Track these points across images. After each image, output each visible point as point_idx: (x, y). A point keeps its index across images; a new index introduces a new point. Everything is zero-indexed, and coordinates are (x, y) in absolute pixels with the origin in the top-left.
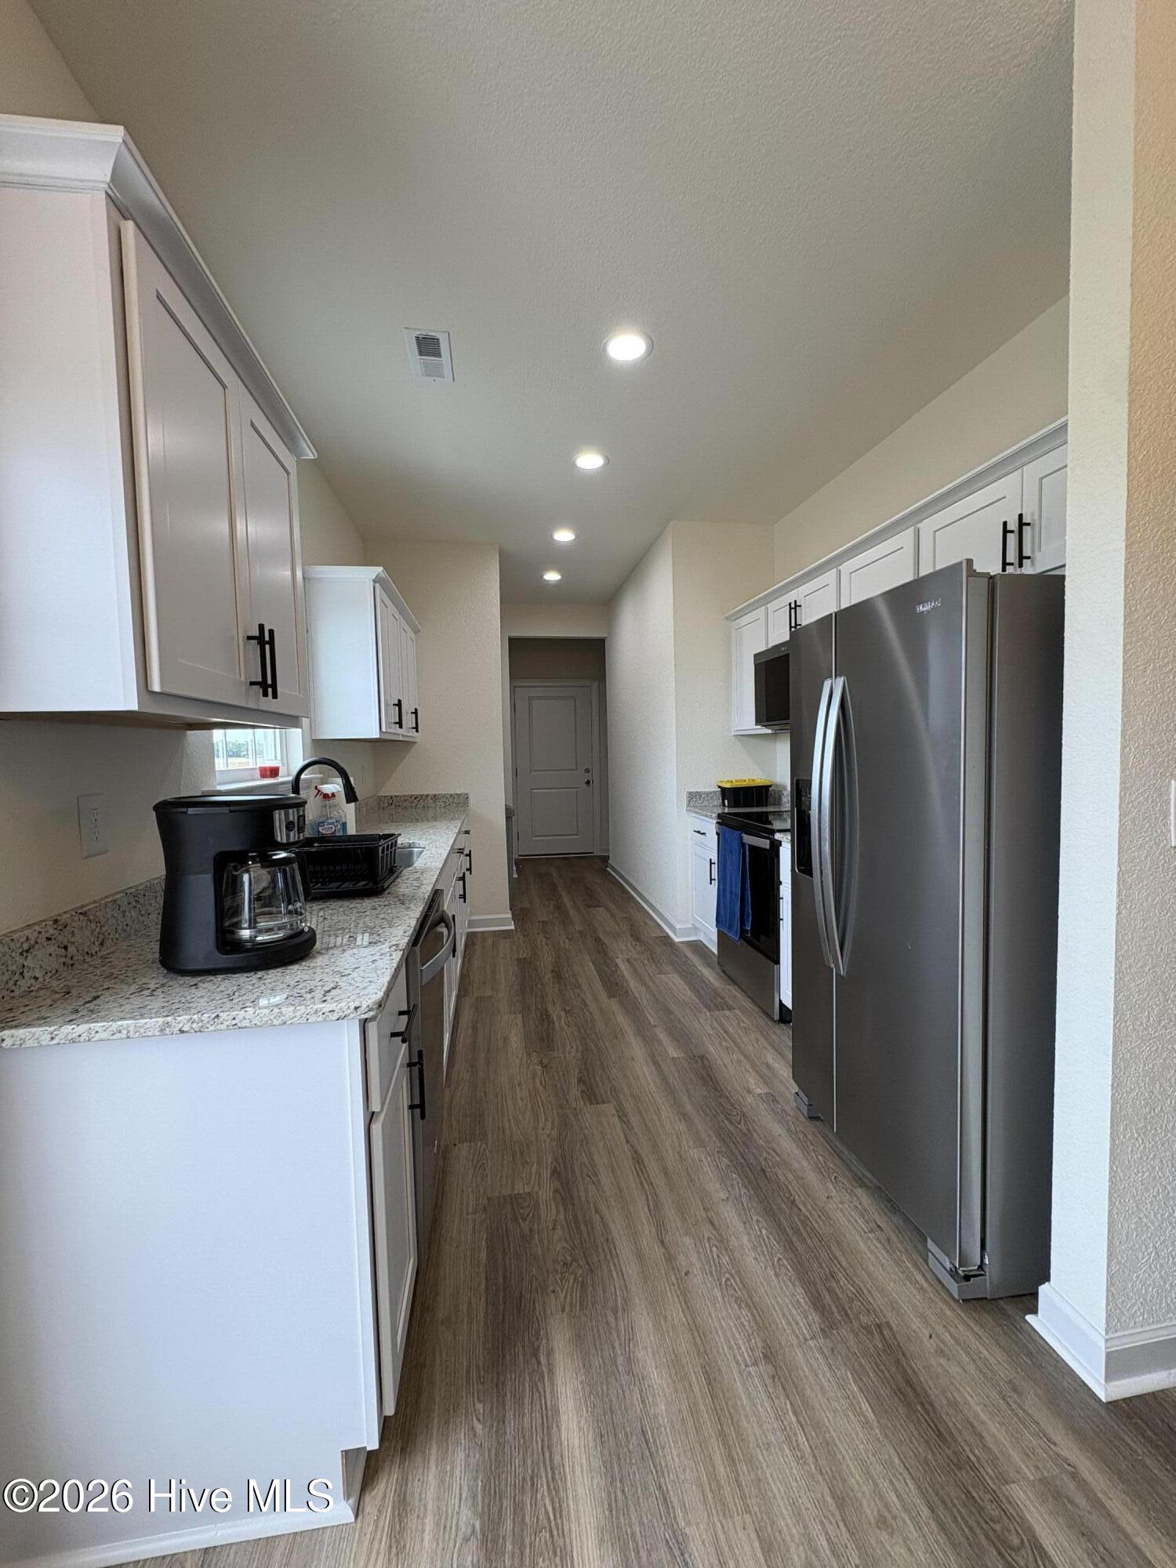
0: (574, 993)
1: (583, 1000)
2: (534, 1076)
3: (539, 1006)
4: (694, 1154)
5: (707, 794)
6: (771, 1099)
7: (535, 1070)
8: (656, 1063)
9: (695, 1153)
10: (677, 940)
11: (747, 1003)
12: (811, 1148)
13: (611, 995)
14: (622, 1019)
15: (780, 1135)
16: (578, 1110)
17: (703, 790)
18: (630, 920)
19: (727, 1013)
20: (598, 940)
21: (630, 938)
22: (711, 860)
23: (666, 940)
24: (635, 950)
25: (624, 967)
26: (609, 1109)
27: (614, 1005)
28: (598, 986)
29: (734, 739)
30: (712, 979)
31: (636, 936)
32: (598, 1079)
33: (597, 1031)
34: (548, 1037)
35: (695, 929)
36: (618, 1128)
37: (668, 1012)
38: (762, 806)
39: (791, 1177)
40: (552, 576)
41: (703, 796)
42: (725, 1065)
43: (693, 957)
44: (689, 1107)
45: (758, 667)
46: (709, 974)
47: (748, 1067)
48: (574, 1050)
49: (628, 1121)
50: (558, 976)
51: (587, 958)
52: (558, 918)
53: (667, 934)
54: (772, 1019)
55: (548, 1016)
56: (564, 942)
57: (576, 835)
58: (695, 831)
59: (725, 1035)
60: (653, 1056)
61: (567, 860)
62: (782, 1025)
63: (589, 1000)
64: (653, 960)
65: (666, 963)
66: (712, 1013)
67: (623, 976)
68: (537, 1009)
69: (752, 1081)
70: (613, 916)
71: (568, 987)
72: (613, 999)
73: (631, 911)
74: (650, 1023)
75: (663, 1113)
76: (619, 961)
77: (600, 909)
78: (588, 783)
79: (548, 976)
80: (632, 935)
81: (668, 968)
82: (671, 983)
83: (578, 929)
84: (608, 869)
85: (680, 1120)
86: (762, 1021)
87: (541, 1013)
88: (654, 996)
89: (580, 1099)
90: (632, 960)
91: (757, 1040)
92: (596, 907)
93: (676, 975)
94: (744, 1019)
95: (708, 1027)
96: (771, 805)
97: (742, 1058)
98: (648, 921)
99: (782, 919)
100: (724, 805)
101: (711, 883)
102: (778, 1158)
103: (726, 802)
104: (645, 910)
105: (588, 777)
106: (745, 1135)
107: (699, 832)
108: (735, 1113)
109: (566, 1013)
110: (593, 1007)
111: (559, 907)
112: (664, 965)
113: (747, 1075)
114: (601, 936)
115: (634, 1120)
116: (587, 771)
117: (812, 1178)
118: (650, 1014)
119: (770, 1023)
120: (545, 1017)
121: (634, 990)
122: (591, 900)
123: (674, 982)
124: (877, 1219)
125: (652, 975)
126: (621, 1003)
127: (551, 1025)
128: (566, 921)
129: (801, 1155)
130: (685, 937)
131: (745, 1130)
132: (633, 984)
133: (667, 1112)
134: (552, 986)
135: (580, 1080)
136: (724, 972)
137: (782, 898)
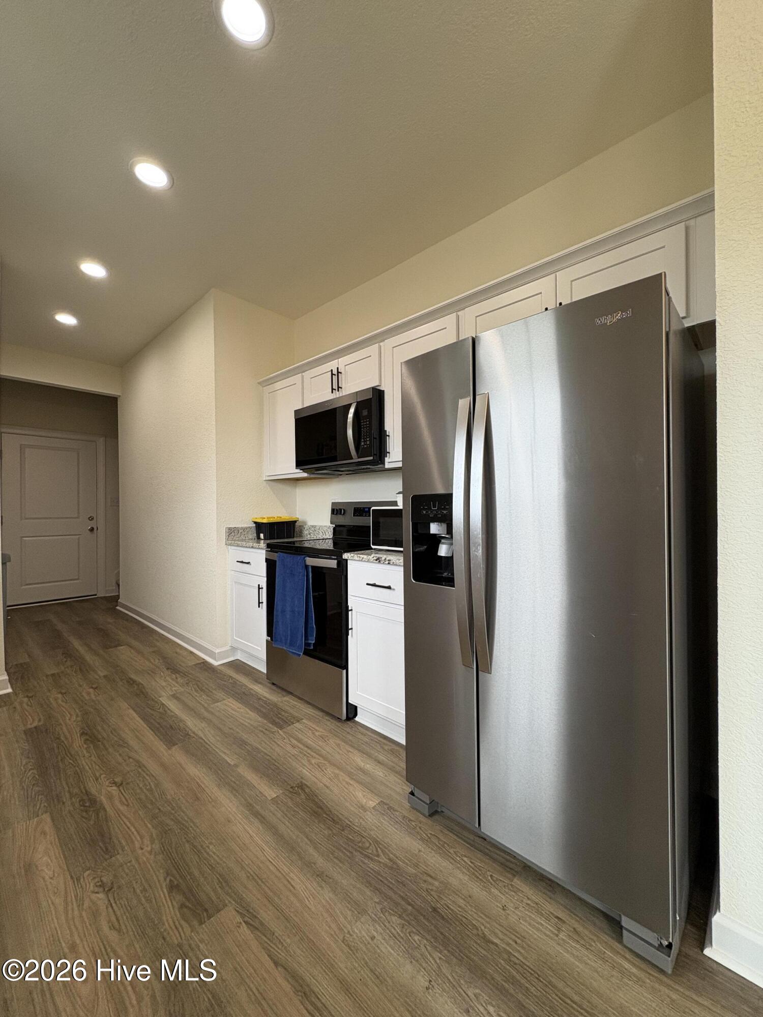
0: (120, 755)
1: (138, 761)
2: (95, 914)
3: (76, 790)
4: (360, 932)
5: (244, 529)
6: (386, 807)
7: (94, 903)
8: (257, 815)
9: (362, 929)
10: (216, 663)
11: (309, 711)
12: (451, 851)
13: (170, 742)
14: (194, 770)
15: (420, 851)
16: (186, 947)
17: (240, 526)
18: (160, 653)
19: (297, 725)
20: (131, 682)
21: (168, 672)
22: (259, 585)
23: (205, 666)
24: (177, 683)
25: (173, 706)
26: (229, 916)
27: (177, 755)
28: (150, 736)
29: (265, 483)
30: (267, 695)
31: (173, 669)
32: (196, 873)
33: (169, 797)
34: (102, 835)
35: (234, 649)
36: (254, 944)
37: (242, 743)
38: (290, 537)
39: (461, 902)
40: (66, 319)
41: (240, 531)
42: (327, 787)
43: (237, 676)
44: (320, 861)
45: (298, 422)
46: (262, 690)
47: (348, 779)
48: (147, 841)
49: (262, 924)
50: (91, 736)
51: (124, 705)
52: (72, 666)
53: (204, 659)
54: (339, 719)
55: (93, 801)
56: (89, 694)
57: (78, 579)
58: (238, 562)
59: (309, 751)
60: (250, 807)
61: (66, 605)
62: (348, 722)
63: (144, 758)
64: (202, 690)
65: (215, 689)
66: (284, 730)
67: (176, 717)
68: (72, 795)
69: (359, 795)
70: (139, 652)
71: (111, 750)
72: (174, 748)
73: (158, 644)
74: (230, 764)
75: (297, 887)
76: (164, 700)
77: (122, 647)
78: (92, 530)
79: (78, 743)
80: (168, 669)
81: (220, 694)
82: (230, 710)
83: (102, 674)
84: (118, 608)
85: (321, 887)
86: (331, 724)
87: (82, 800)
88: (219, 729)
89: (183, 922)
90: (178, 695)
91: (338, 745)
92: (116, 646)
93: (231, 700)
94: (317, 728)
95: (289, 748)
96: (297, 537)
97: (337, 771)
98: (178, 650)
99: (352, 629)
100: (259, 538)
101: (259, 607)
102: (437, 883)
103: (262, 536)
104: (171, 639)
105: (92, 524)
106: (391, 868)
107: (242, 562)
108: (368, 845)
109: (118, 787)
110: (153, 767)
111: (69, 654)
112: (214, 692)
113: (351, 789)
114: (133, 676)
115: (267, 916)
116: (91, 519)
117: (476, 889)
118: (225, 753)
119: (339, 724)
120: (89, 804)
121: (195, 729)
122: (108, 641)
123: (231, 706)
124: (552, 910)
125: (206, 705)
126: (187, 752)
127: (102, 814)
128: (83, 668)
129: (451, 866)
130: (223, 659)
131: (390, 864)
132: (191, 723)
133: (302, 883)
134: (87, 755)
135: (172, 887)
136: (273, 684)
137: (351, 610)
